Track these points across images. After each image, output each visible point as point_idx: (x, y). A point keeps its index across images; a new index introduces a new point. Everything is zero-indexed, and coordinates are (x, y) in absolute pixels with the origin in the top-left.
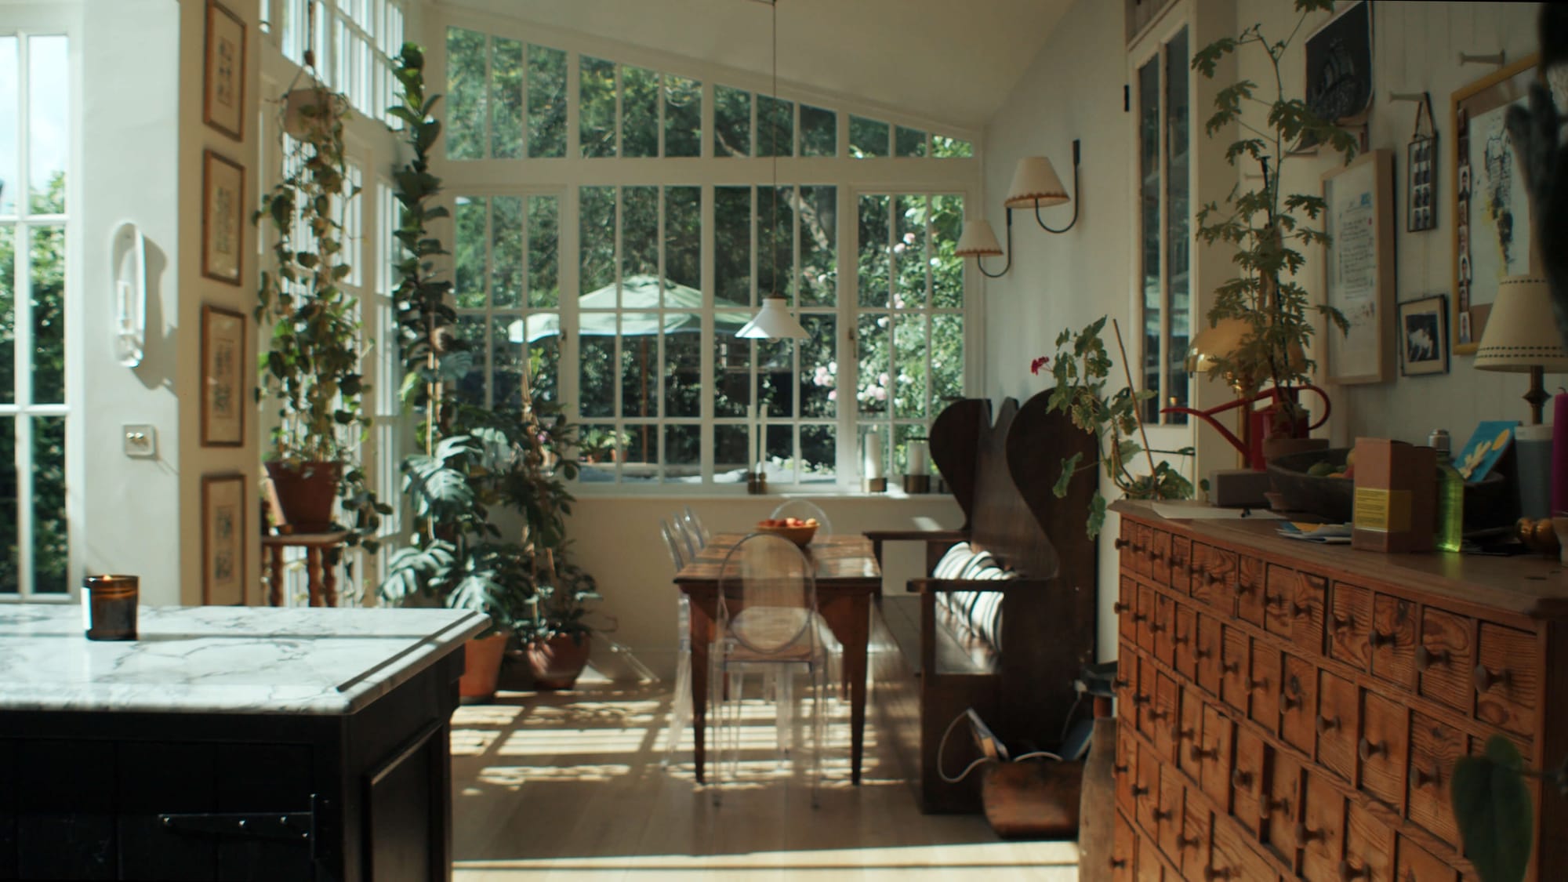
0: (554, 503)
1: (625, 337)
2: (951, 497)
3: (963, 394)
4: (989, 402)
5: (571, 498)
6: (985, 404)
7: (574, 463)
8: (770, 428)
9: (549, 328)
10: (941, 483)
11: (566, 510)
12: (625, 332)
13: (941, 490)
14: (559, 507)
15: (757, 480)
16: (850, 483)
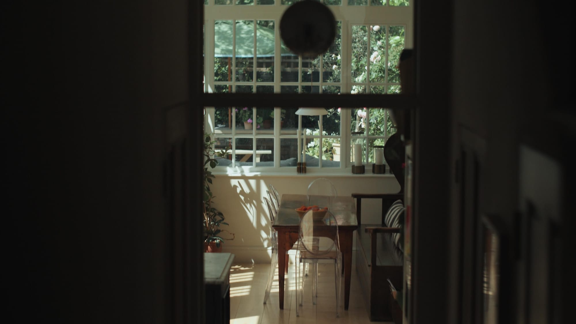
5: (212, 176)
11: (210, 181)
14: (207, 181)
15: (301, 166)
16: (346, 167)
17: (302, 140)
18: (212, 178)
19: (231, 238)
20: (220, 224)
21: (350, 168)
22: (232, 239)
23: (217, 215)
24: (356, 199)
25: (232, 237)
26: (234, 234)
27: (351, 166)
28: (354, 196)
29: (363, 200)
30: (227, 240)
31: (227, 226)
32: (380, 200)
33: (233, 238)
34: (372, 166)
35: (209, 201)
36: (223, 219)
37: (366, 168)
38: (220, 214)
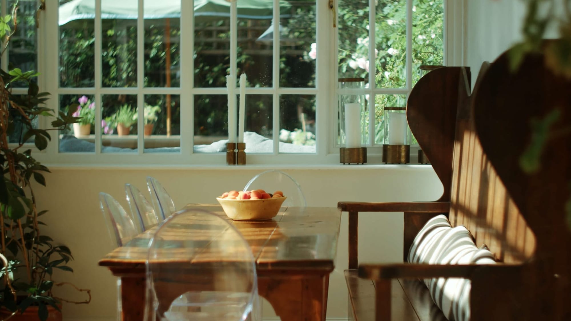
0: (27, 174)
1: (148, 22)
2: (430, 166)
3: (444, 65)
4: (468, 69)
5: (44, 168)
6: (464, 72)
7: (44, 132)
8: (249, 97)
9: (79, 13)
10: (420, 152)
11: (41, 180)
12: (146, 16)
13: (421, 161)
14: (32, 179)
15: (236, 151)
16: (329, 153)
17: (238, 97)
18: (44, 174)
19: (84, 301)
20: (54, 269)
21: (337, 155)
22: (87, 303)
23: (58, 251)
24: (346, 215)
25: (85, 297)
26: (89, 292)
27: (339, 150)
28: (344, 207)
29: (361, 215)
30: (77, 303)
31: (69, 272)
32: (401, 215)
33: (88, 300)
34: (382, 150)
35: (32, 222)
36: (67, 259)
37: (368, 154)
38: (65, 249)
